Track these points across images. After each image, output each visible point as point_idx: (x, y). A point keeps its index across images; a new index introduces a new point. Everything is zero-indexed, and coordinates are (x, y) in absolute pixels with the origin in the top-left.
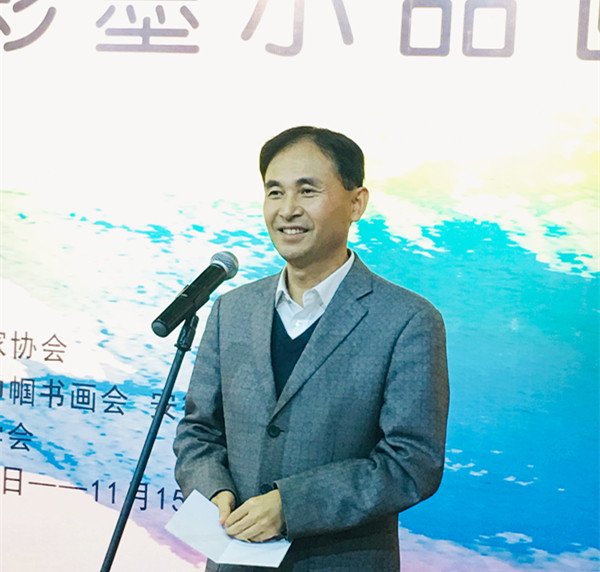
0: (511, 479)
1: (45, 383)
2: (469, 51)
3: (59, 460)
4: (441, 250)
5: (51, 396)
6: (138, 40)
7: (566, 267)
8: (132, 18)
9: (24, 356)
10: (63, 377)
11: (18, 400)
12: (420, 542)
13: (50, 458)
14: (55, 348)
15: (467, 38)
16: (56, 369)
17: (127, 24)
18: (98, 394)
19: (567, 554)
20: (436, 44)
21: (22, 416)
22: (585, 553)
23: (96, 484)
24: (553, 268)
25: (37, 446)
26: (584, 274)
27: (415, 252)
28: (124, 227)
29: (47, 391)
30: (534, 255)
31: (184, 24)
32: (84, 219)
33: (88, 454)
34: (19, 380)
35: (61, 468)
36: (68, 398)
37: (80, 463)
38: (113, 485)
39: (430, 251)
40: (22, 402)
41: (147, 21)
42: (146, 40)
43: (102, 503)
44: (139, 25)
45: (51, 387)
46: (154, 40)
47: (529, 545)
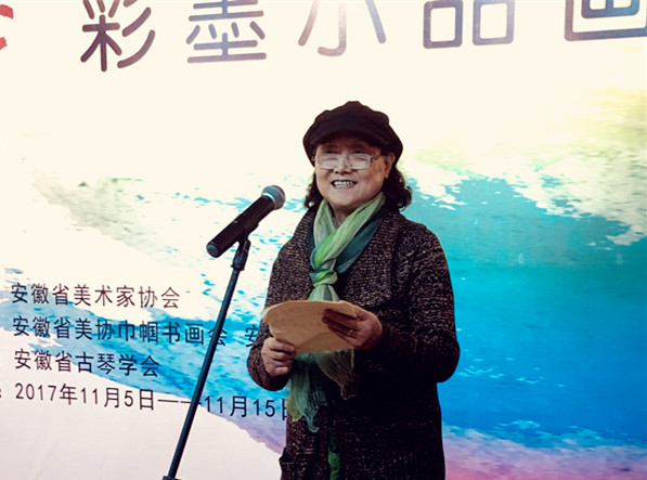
2: (478, 41)
4: (461, 203)
6: (219, 52)
8: (213, 34)
9: (149, 305)
11: (146, 339)
14: (171, 296)
15: (476, 31)
17: (209, 40)
20: (451, 37)
21: (150, 350)
26: (575, 216)
27: (441, 206)
31: (254, 36)
34: (146, 323)
39: (453, 205)
41: (225, 36)
42: (225, 52)
43: (213, 413)
44: (219, 39)
46: (231, 51)
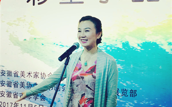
9: (43, 78)
18: (61, 87)
36: (54, 88)
37: (57, 103)
46: (73, 1)
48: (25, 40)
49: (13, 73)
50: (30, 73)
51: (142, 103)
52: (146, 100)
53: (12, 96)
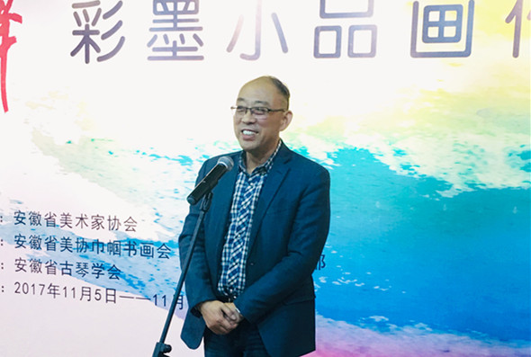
0: (377, 287)
1: (126, 243)
2: (351, 54)
3: (136, 284)
5: (130, 250)
6: (170, 54)
7: (405, 173)
8: (167, 42)
9: (115, 229)
10: (136, 239)
11: (112, 253)
12: (329, 322)
13: (130, 283)
14: (131, 225)
15: (350, 48)
16: (132, 235)
17: (164, 45)
18: (155, 248)
19: (407, 326)
20: (333, 52)
22: (416, 326)
23: (155, 296)
24: (398, 173)
25: (124, 277)
26: (415, 176)
28: (167, 157)
29: (127, 247)
30: (388, 166)
31: (195, 44)
32: (144, 154)
33: (150, 281)
34: (112, 242)
35: (136, 288)
36: (139, 251)
38: (164, 297)
40: (114, 254)
41: (175, 43)
42: (175, 54)
44: (171, 45)
45: (129, 245)
46: (179, 54)
47: (387, 322)
48: (70, 142)
49: (43, 217)
50: (84, 216)
51: (337, 283)
52: (344, 276)
53: (44, 269)
